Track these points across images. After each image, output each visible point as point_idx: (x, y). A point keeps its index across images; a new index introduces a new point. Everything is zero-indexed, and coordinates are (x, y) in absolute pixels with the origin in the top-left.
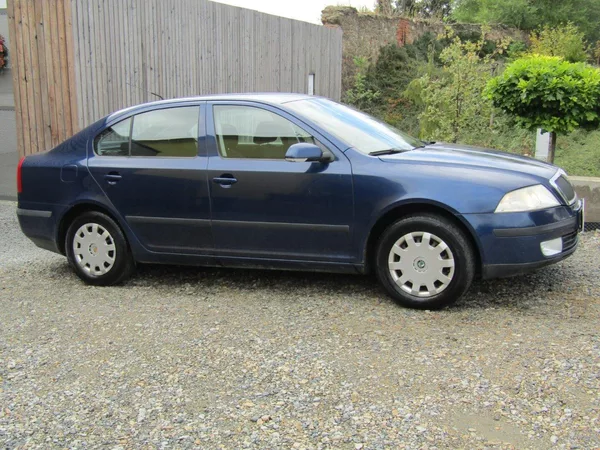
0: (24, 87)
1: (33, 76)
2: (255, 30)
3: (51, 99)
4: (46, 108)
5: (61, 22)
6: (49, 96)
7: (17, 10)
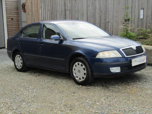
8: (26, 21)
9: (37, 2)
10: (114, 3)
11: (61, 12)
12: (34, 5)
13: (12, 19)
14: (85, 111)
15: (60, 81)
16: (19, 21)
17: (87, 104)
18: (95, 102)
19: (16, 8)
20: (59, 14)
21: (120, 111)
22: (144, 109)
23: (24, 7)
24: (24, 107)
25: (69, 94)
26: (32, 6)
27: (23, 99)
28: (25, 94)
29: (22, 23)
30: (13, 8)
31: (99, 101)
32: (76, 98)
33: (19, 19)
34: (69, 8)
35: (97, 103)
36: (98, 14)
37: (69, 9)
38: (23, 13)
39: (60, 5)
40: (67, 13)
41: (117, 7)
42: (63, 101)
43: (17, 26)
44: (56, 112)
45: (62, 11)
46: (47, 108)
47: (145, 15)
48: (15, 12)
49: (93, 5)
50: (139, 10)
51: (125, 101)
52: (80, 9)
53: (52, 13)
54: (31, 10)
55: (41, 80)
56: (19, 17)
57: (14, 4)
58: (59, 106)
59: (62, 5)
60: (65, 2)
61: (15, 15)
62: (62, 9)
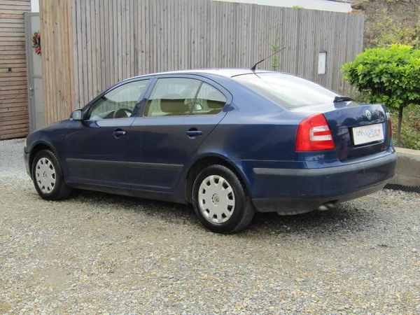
0: (47, 65)
1: (52, 58)
2: (253, 20)
3: (61, 73)
4: (58, 79)
5: (66, 22)
6: (60, 71)
7: (44, 15)
8: (41, 74)
9: (66, 31)
10: (253, 37)
11: (124, 54)
12: (59, 37)
13: (10, 70)
14: (140, 275)
15: (104, 212)
16: (28, 75)
17: (149, 260)
18: (168, 256)
19: (19, 43)
20: (120, 59)
21: (215, 274)
22: (270, 269)
23: (39, 41)
24: (9, 266)
25: (117, 240)
26: (55, 39)
27: (12, 251)
28: (17, 240)
29: (35, 79)
30: (12, 43)
31: (176, 255)
32: (129, 248)
33: (27, 70)
34: (144, 46)
35: (172, 259)
36: (214, 61)
37: (144, 50)
38: (35, 56)
39: (124, 39)
40: (140, 59)
41: (261, 45)
42: (99, 254)
43: (22, 87)
44: (77, 276)
45: (128, 53)
46: (61, 269)
47: (330, 67)
48: (17, 52)
49: (202, 40)
50: (315, 54)
51: (233, 254)
52: (172, 51)
53: (103, 57)
54: (54, 48)
55: (62, 211)
56: (27, 64)
57: (15, 34)
58: (87, 265)
59: (128, 39)
60: (136, 33)
61: (17, 61)
62: (128, 49)
